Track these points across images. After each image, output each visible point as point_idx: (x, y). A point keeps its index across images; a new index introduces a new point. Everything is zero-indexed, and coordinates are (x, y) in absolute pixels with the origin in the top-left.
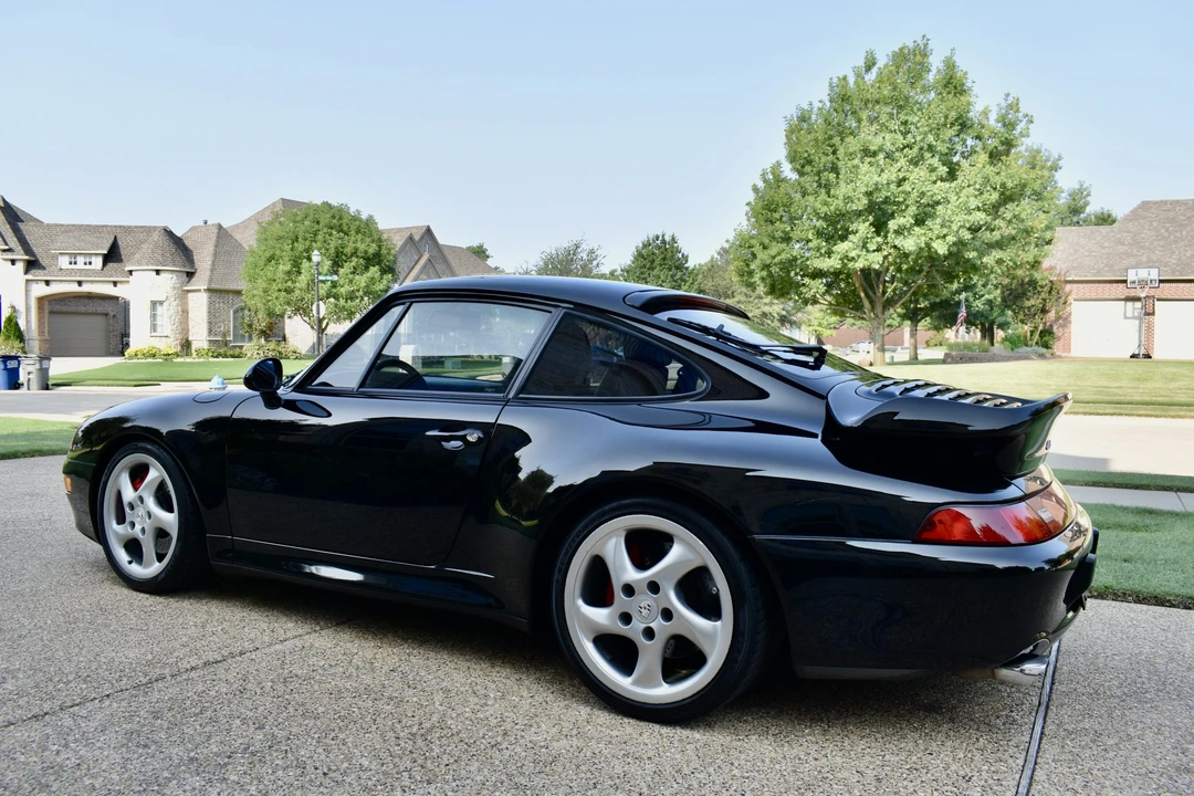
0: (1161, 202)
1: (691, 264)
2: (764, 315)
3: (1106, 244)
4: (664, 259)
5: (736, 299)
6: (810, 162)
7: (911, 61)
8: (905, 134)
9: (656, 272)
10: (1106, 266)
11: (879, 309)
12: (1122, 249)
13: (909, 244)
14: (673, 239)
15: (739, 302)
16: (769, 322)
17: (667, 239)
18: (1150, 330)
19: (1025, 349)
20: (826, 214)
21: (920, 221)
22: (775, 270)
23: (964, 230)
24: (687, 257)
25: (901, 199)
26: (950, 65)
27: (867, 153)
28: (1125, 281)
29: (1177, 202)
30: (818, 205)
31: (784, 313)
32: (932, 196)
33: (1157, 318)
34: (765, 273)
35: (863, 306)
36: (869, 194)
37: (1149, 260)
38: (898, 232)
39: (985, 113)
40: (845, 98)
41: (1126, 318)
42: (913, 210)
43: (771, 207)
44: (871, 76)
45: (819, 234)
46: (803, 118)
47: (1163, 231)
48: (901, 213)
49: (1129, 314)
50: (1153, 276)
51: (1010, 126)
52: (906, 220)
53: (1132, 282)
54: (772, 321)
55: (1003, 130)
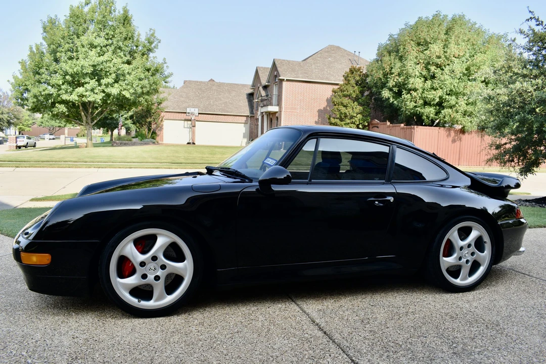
3: (176, 97)
10: (177, 106)
11: (89, 121)
12: (182, 99)
13: (114, 91)
18: (193, 133)
19: (147, 140)
20: (71, 73)
21: (116, 81)
22: (41, 98)
23: (139, 87)
25: (108, 70)
26: (126, 11)
27: (92, 46)
28: (186, 113)
29: (202, 82)
31: (9, 118)
32: (123, 71)
33: (196, 128)
34: (35, 100)
35: (82, 119)
36: (94, 66)
37: (193, 105)
38: (107, 85)
39: (139, 35)
41: (184, 127)
42: (114, 76)
46: (52, 22)
47: (197, 93)
48: (107, 76)
49: (186, 126)
50: (196, 111)
51: (151, 43)
52: (110, 80)
53: (189, 113)
54: (4, 123)
55: (148, 44)
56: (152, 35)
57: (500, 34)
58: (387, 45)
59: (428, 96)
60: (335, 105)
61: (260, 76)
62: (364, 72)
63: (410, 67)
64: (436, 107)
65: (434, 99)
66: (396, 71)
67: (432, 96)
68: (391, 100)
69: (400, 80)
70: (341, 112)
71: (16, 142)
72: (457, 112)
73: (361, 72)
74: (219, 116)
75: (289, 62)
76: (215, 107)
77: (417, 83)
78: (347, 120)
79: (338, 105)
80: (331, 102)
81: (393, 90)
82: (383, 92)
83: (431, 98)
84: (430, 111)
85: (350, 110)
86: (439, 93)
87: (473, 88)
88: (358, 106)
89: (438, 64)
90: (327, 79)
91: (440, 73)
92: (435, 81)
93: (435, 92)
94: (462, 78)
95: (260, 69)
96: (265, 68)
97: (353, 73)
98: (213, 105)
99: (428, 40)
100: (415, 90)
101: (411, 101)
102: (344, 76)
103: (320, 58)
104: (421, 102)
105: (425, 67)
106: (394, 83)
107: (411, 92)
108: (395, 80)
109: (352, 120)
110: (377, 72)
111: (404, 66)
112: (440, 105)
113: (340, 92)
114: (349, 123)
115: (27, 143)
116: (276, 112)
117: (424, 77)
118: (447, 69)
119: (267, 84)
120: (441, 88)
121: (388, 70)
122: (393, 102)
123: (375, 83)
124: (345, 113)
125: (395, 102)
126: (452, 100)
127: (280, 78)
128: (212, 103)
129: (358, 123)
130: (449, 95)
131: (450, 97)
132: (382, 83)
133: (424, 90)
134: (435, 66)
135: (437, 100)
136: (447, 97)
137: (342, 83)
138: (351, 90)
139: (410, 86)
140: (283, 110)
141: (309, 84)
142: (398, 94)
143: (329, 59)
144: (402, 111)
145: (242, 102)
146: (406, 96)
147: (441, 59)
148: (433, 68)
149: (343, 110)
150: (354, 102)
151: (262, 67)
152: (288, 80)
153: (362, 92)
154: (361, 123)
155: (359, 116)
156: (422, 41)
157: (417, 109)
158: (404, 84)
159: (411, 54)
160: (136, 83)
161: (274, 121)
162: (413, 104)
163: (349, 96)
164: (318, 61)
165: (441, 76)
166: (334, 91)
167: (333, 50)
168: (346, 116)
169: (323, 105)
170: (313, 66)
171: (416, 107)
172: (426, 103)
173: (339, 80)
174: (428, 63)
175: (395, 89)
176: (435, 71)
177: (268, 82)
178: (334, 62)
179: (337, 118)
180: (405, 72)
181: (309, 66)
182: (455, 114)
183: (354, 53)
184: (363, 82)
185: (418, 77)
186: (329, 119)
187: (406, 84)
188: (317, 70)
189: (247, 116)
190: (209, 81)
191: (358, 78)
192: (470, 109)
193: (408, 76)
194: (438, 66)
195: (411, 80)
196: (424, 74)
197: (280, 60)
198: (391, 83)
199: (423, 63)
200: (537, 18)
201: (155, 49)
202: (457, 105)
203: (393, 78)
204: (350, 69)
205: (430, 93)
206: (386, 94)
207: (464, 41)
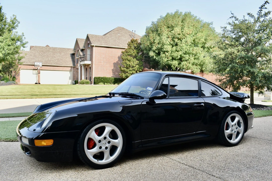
0: (39, 46)
3: (28, 56)
10: (28, 61)
12: (32, 57)
18: (39, 77)
19: (10, 82)
28: (34, 65)
29: (43, 47)
33: (41, 74)
37: (38, 60)
41: (33, 74)
47: (41, 53)
49: (34, 73)
50: (41, 64)
51: (14, 23)
53: (36, 65)
55: (12, 24)
56: (15, 19)
57: (209, 23)
58: (151, 27)
59: (174, 55)
60: (123, 60)
61: (79, 44)
62: (139, 42)
63: (164, 40)
64: (178, 61)
65: (177, 56)
66: (157, 41)
67: (176, 55)
68: (155, 57)
69: (159, 46)
70: (127, 64)
72: (190, 63)
73: (137, 42)
74: (55, 67)
75: (96, 36)
76: (52, 61)
77: (168, 48)
78: (130, 68)
79: (125, 60)
80: (121, 58)
81: (155, 52)
82: (150, 53)
83: (176, 56)
84: (175, 63)
85: (132, 63)
86: (180, 53)
87: (197, 51)
88: (136, 61)
89: (179, 38)
90: (118, 45)
91: (180, 43)
92: (178, 47)
93: (178, 53)
94: (191, 45)
95: (79, 40)
96: (81, 39)
97: (133, 42)
98: (51, 61)
99: (173, 25)
100: (167, 52)
101: (165, 58)
102: (128, 44)
103: (114, 34)
104: (171, 58)
105: (172, 40)
106: (156, 48)
107: (165, 53)
108: (156, 46)
109: (133, 68)
110: (146, 42)
111: (161, 39)
112: (181, 59)
113: (126, 52)
114: (131, 70)
116: (89, 65)
117: (172, 45)
118: (183, 41)
119: (83, 48)
120: (181, 51)
121: (152, 41)
122: (156, 58)
123: (145, 48)
124: (129, 65)
125: (157, 58)
126: (187, 57)
127: (92, 45)
128: (50, 59)
129: (137, 70)
130: (185, 54)
131: (186, 55)
132: (149, 48)
133: (172, 52)
134: (177, 39)
135: (179, 57)
136: (184, 55)
137: (126, 48)
138: (132, 52)
139: (164, 50)
140: (94, 63)
141: (108, 49)
142: (159, 54)
143: (119, 34)
144: (161, 63)
145: (68, 58)
146: (163, 55)
147: (180, 35)
148: (176, 40)
149: (128, 63)
150: (134, 59)
151: (80, 39)
152: (96, 46)
153: (138, 53)
154: (138, 70)
155: (137, 66)
156: (170, 25)
157: (169, 62)
158: (161, 49)
159: (165, 33)
160: (6, 47)
161: (88, 69)
162: (166, 59)
163: (131, 55)
164: (113, 36)
165: (181, 44)
166: (123, 53)
167: (120, 29)
168: (130, 66)
169: (116, 60)
170: (110, 38)
171: (168, 61)
172: (173, 59)
173: (125, 46)
174: (174, 37)
175: (157, 51)
176: (178, 41)
177: (84, 47)
178: (121, 36)
179: (125, 68)
180: (161, 42)
181: (107, 38)
182: (188, 64)
183: (132, 31)
184: (138, 47)
185: (168, 45)
186: (120, 68)
187: (162, 49)
188: (112, 41)
189: (71, 67)
190: (46, 46)
191: (135, 45)
192: (196, 61)
193: (163, 44)
194: (179, 39)
195: (165, 46)
196: (172, 43)
197: (91, 35)
198: (154, 48)
199: (171, 37)
200: (235, 17)
201: (16, 27)
202: (189, 59)
203: (155, 46)
204: (131, 40)
205: (175, 53)
206: (151, 54)
207: (191, 26)
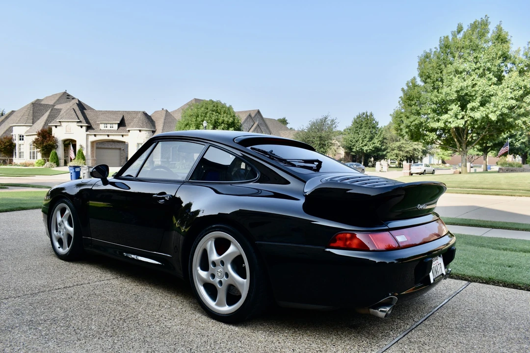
1: (379, 126)
2: (415, 149)
4: (367, 124)
5: (401, 142)
6: (429, 77)
7: (480, 28)
8: (476, 63)
9: (363, 130)
11: (464, 146)
13: (478, 115)
14: (371, 114)
15: (402, 144)
16: (417, 153)
17: (368, 114)
20: (436, 102)
21: (483, 104)
22: (412, 128)
23: (505, 108)
24: (378, 122)
25: (473, 94)
26: (499, 29)
27: (457, 72)
30: (432, 97)
32: (489, 92)
34: (407, 130)
35: (456, 145)
36: (457, 92)
38: (473, 109)
39: (517, 52)
40: (447, 47)
42: (479, 99)
43: (411, 99)
44: (460, 36)
45: (434, 111)
46: (427, 56)
48: (473, 100)
52: (476, 104)
54: (419, 153)
71: (410, 169)
115: (425, 171)
